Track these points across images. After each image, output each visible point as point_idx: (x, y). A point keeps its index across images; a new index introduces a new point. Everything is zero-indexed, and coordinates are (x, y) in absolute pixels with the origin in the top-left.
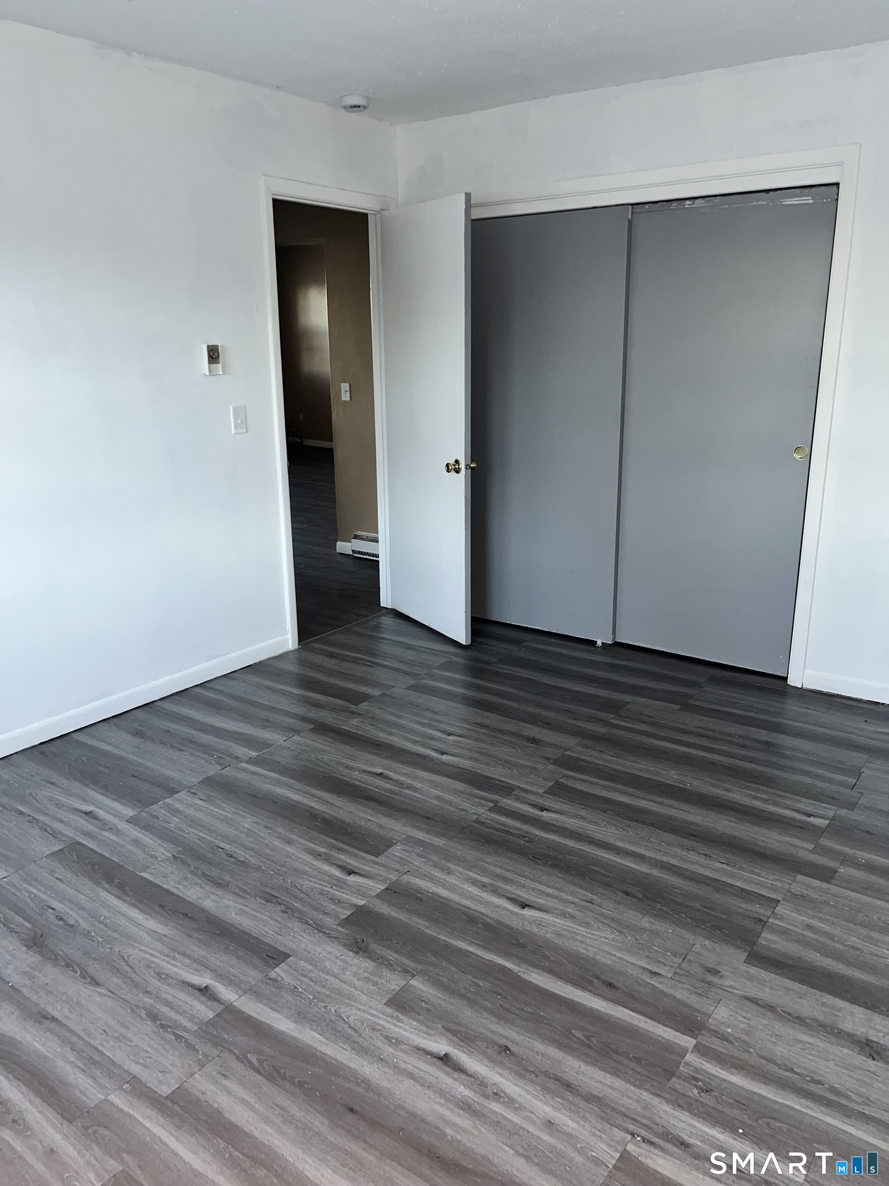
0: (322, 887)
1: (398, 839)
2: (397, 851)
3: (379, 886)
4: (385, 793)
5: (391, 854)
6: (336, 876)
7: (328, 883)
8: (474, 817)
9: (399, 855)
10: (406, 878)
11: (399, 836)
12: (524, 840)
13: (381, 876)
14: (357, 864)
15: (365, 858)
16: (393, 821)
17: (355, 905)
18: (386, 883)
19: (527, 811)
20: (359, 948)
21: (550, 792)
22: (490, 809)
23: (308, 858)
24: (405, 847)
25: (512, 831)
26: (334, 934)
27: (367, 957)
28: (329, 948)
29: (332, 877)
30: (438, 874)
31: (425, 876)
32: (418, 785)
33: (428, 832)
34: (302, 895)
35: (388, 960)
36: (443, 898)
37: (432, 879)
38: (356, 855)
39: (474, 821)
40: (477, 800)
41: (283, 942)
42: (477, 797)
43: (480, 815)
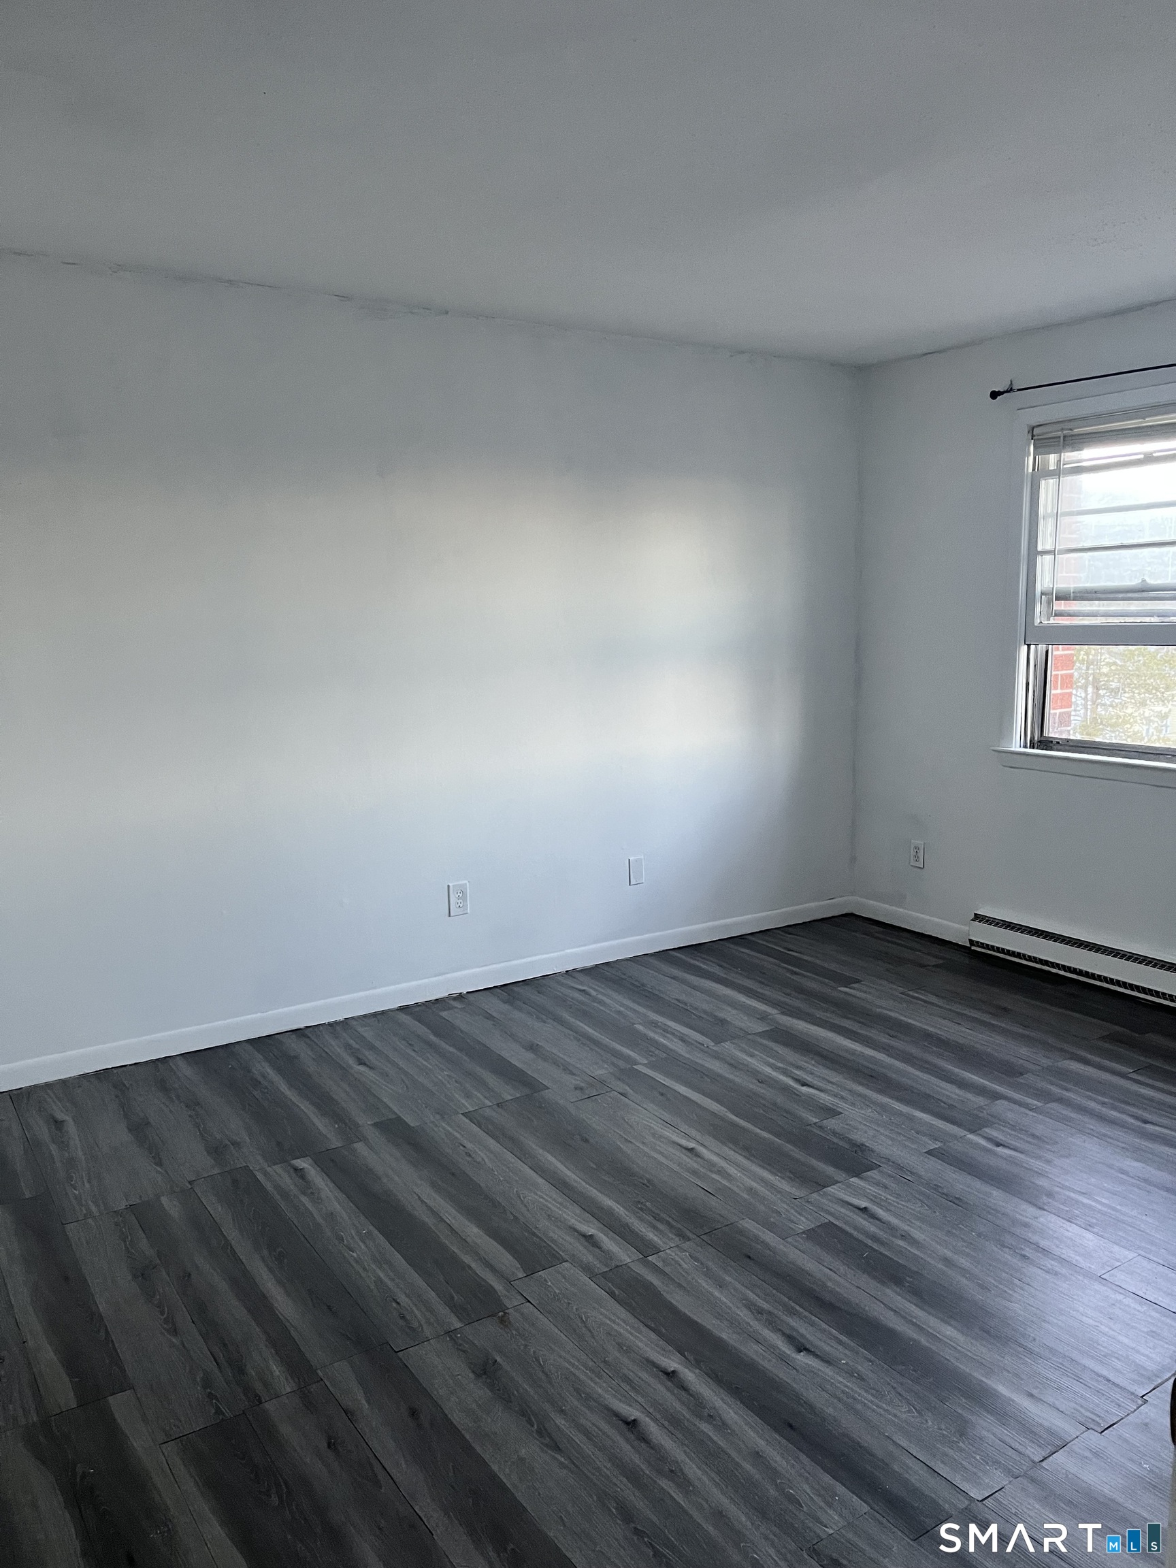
0: (898, 1201)
1: (798, 1239)
2: (804, 1224)
3: (832, 1190)
4: (801, 1310)
5: (812, 1222)
6: (881, 1209)
7: (891, 1204)
8: (687, 1245)
9: (802, 1218)
10: (797, 1193)
11: (796, 1241)
12: (645, 1205)
13: (830, 1200)
14: (855, 1217)
15: (845, 1223)
16: (799, 1262)
17: (862, 1178)
18: (825, 1193)
19: (611, 1239)
20: (861, 1148)
21: (555, 1259)
22: (658, 1251)
23: (917, 1235)
24: (792, 1226)
25: (650, 1219)
26: (883, 1160)
27: (852, 1140)
28: (887, 1152)
29: (887, 1208)
30: (762, 1190)
31: (779, 1192)
32: (744, 1314)
33: (757, 1239)
34: (921, 1198)
35: (835, 1136)
36: (767, 1169)
37: (772, 1187)
38: (856, 1228)
39: (689, 1240)
40: (667, 1270)
41: (934, 1164)
42: (665, 1274)
43: (677, 1246)
